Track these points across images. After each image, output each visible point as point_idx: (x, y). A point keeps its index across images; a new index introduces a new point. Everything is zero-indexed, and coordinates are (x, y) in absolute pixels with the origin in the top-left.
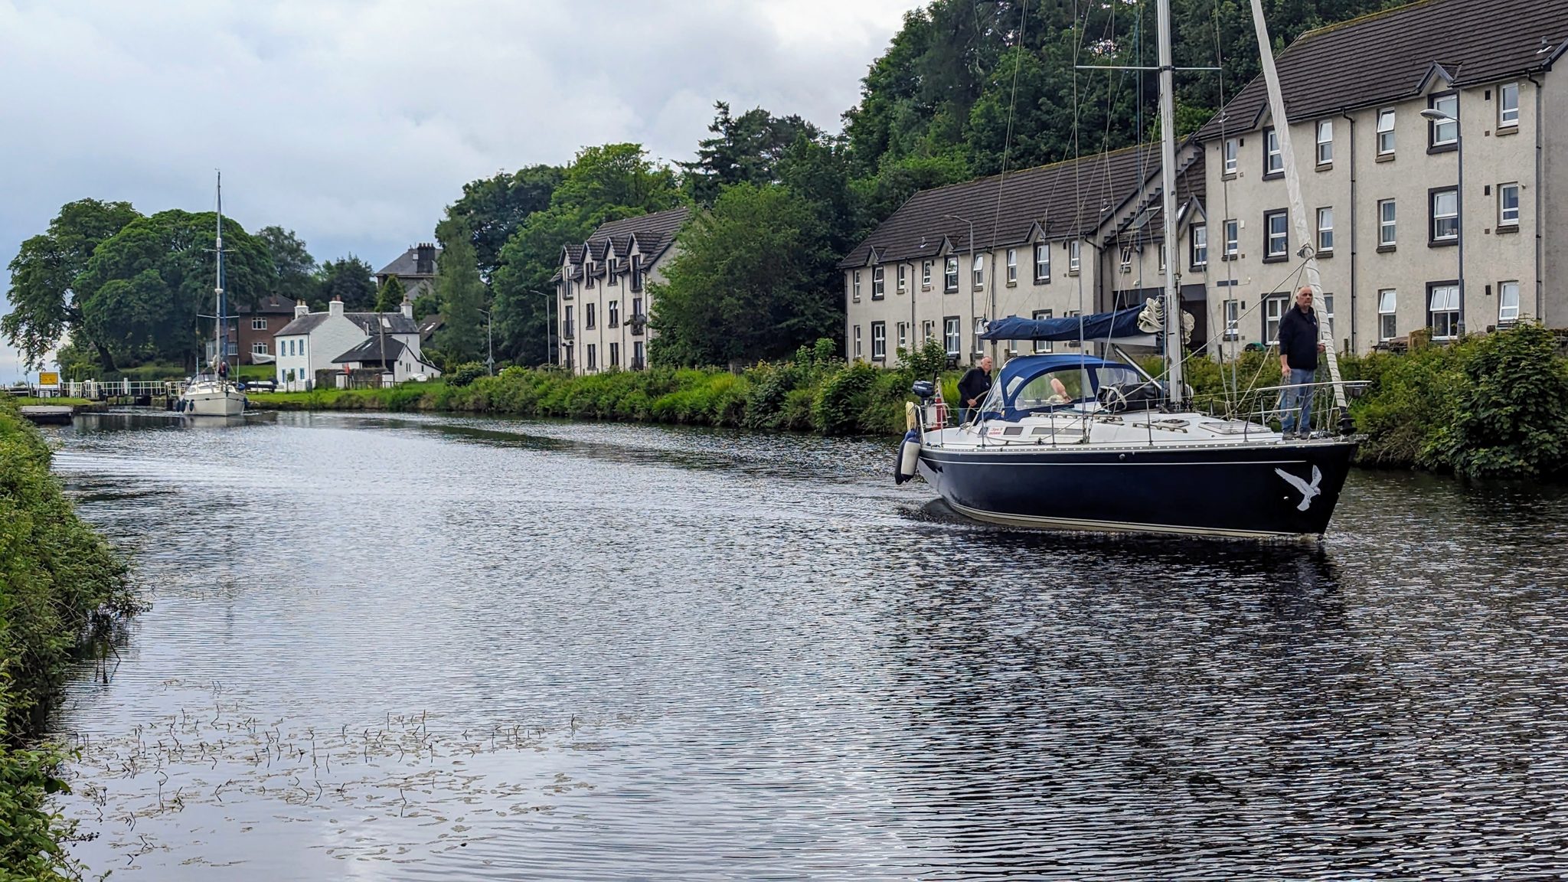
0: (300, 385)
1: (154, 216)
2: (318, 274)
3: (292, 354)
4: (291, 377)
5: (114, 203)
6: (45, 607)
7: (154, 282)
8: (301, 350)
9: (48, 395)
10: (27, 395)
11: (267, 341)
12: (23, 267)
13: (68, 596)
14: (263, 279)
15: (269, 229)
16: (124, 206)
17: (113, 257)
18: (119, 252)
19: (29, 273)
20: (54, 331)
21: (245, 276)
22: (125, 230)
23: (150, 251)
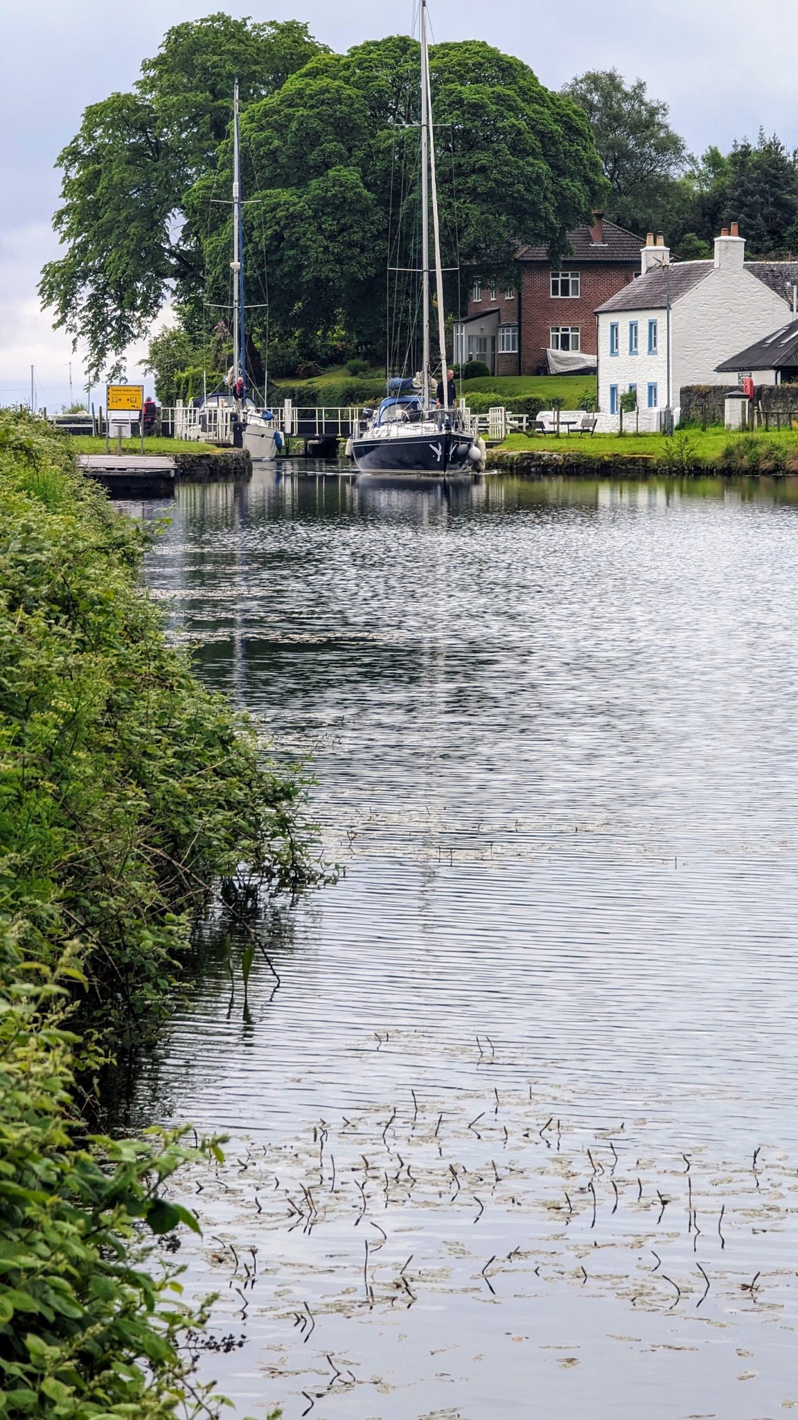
0: (647, 419)
1: (354, 51)
2: (691, 176)
3: (633, 349)
4: (629, 402)
5: (272, 24)
6: (131, 863)
7: (349, 195)
8: (652, 343)
9: (127, 431)
10: (87, 432)
11: (581, 323)
12: (86, 161)
13: (175, 841)
14: (574, 187)
15: (593, 79)
16: (293, 31)
17: (267, 141)
18: (280, 128)
19: (97, 174)
20: (146, 298)
21: (538, 180)
22: (293, 83)
23: (344, 129)
